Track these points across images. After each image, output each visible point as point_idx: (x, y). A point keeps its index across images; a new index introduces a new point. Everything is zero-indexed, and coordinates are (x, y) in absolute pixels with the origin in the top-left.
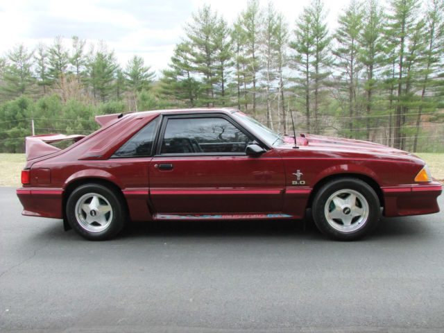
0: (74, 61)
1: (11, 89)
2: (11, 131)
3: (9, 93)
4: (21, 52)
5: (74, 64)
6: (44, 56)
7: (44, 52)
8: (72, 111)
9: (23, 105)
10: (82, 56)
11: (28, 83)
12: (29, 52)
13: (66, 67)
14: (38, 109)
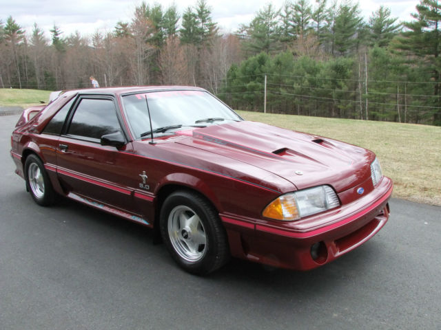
0: (317, 16)
1: (259, 46)
2: (248, 85)
3: (256, 50)
4: (269, 11)
5: (315, 19)
6: (288, 14)
7: (289, 10)
8: (301, 67)
9: (262, 61)
10: (324, 11)
11: (273, 40)
12: (276, 11)
13: (308, 23)
14: (273, 65)
